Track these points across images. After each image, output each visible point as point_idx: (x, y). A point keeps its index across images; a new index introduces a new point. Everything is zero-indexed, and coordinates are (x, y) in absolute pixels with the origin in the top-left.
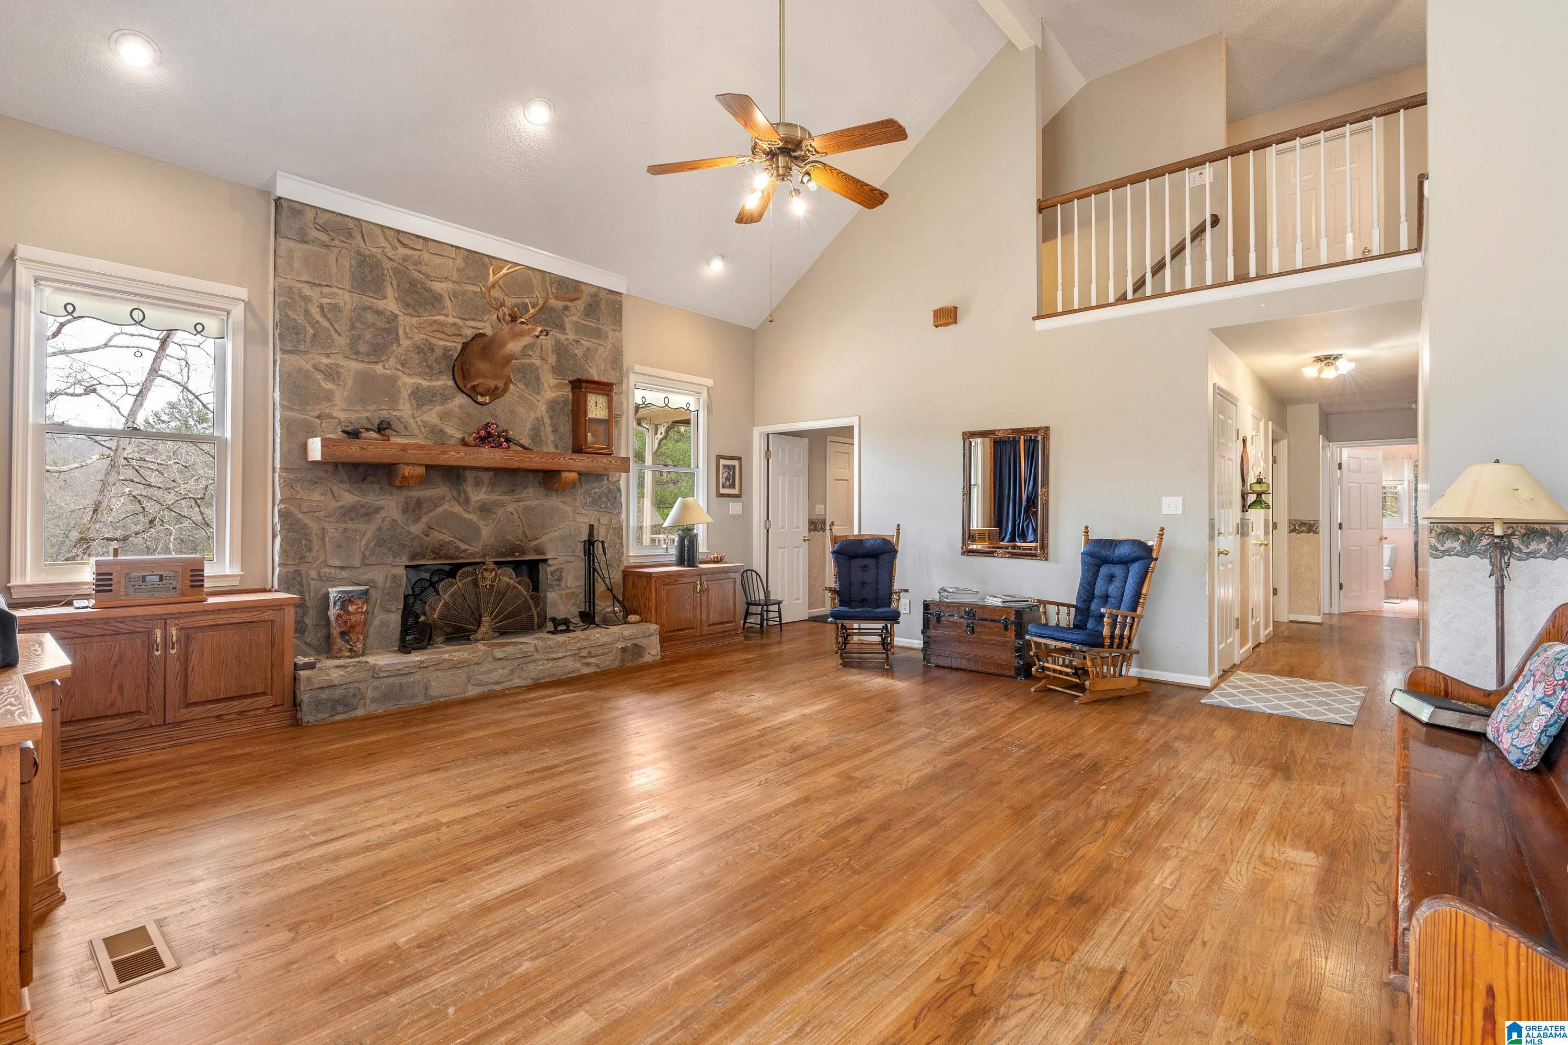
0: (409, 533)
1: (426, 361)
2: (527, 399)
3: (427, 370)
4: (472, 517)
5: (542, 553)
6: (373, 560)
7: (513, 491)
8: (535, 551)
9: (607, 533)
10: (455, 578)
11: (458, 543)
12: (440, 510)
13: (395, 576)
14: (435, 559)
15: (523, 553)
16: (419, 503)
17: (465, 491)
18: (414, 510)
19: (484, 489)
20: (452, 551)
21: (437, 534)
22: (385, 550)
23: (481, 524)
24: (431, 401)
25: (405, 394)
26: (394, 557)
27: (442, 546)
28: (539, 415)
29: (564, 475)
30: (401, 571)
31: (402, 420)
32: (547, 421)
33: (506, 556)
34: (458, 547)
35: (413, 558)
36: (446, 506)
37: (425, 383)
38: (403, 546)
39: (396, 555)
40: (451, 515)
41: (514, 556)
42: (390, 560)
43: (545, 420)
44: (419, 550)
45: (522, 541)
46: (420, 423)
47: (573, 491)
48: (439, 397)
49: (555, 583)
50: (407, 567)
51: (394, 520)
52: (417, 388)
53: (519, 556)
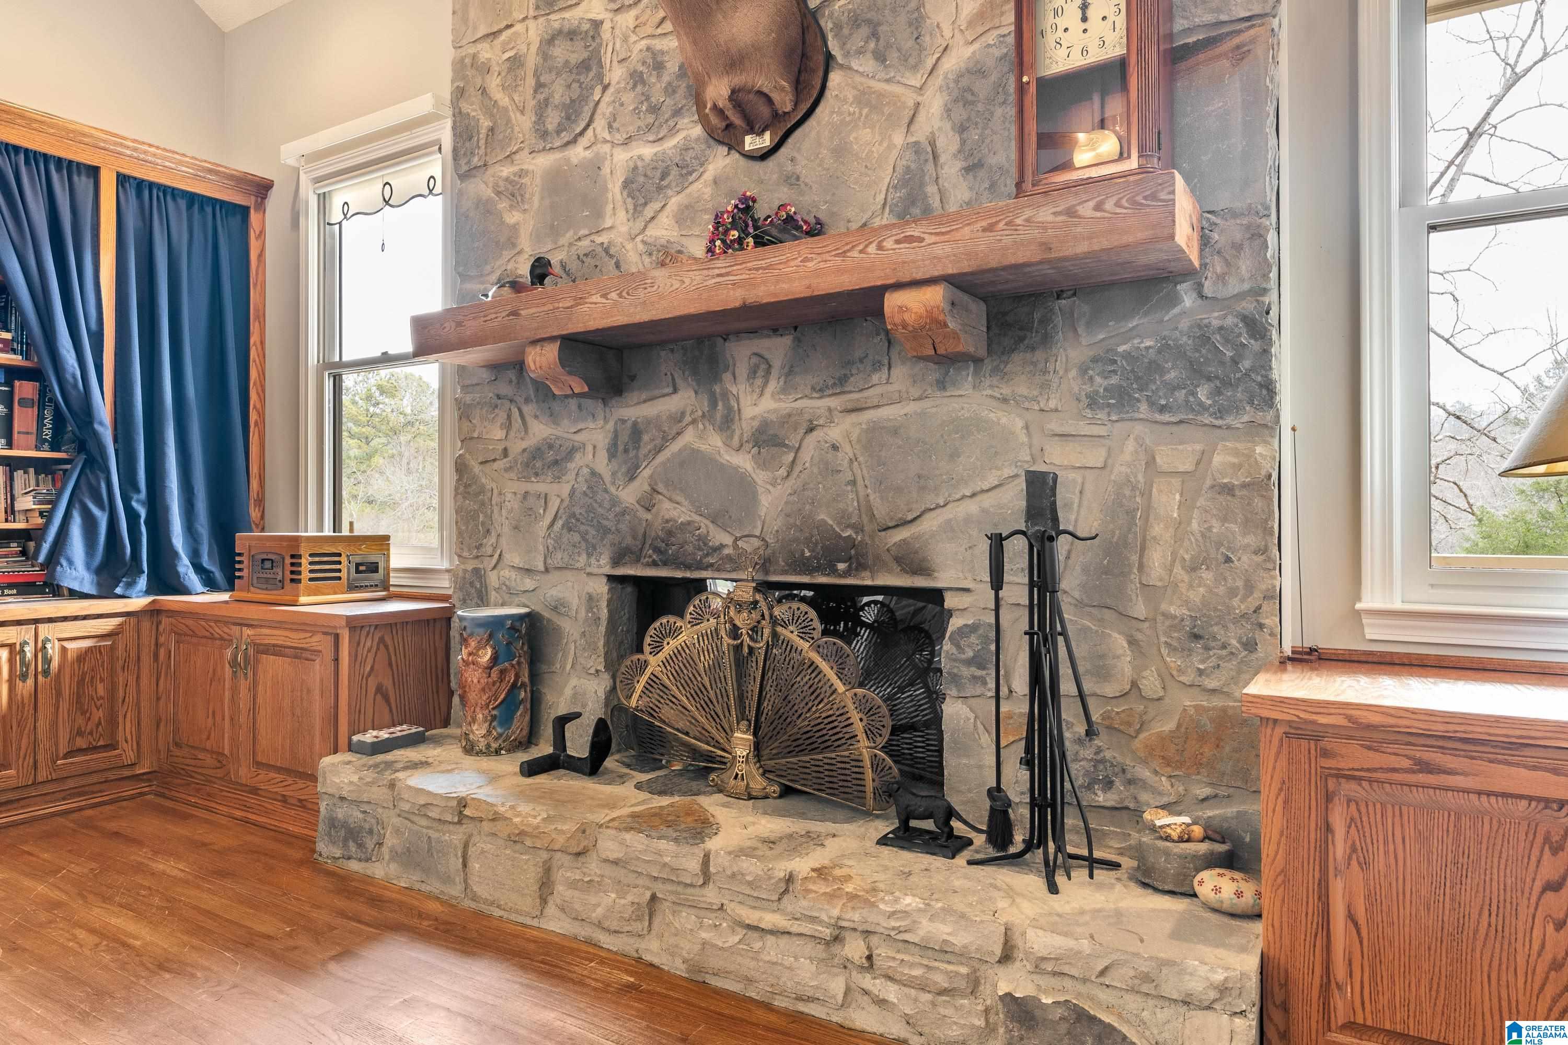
0: (615, 502)
1: (648, 99)
2: (881, 95)
3: (650, 119)
4: (743, 461)
5: (922, 569)
6: (559, 558)
7: (842, 380)
8: (898, 560)
9: (1186, 505)
10: (682, 616)
11: (705, 526)
12: (675, 447)
13: (590, 598)
14: (654, 564)
15: (859, 564)
16: (636, 432)
17: (725, 395)
18: (626, 451)
19: (773, 385)
20: (689, 548)
21: (667, 505)
22: (576, 537)
23: (760, 477)
24: (660, 189)
25: (615, 188)
26: (589, 555)
27: (670, 533)
28: (920, 133)
29: (892, 301)
30: (601, 588)
31: (612, 252)
32: (948, 143)
33: (810, 571)
34: (703, 539)
35: (616, 561)
36: (689, 437)
37: (647, 151)
38: (606, 531)
39: (591, 550)
40: (692, 457)
41: (834, 571)
42: (583, 559)
43: (941, 143)
44: (629, 541)
45: (858, 528)
46: (641, 247)
47: (1039, 355)
48: (674, 172)
49: (966, 672)
50: (611, 578)
51: (593, 473)
52: (635, 168)
53: (847, 573)
